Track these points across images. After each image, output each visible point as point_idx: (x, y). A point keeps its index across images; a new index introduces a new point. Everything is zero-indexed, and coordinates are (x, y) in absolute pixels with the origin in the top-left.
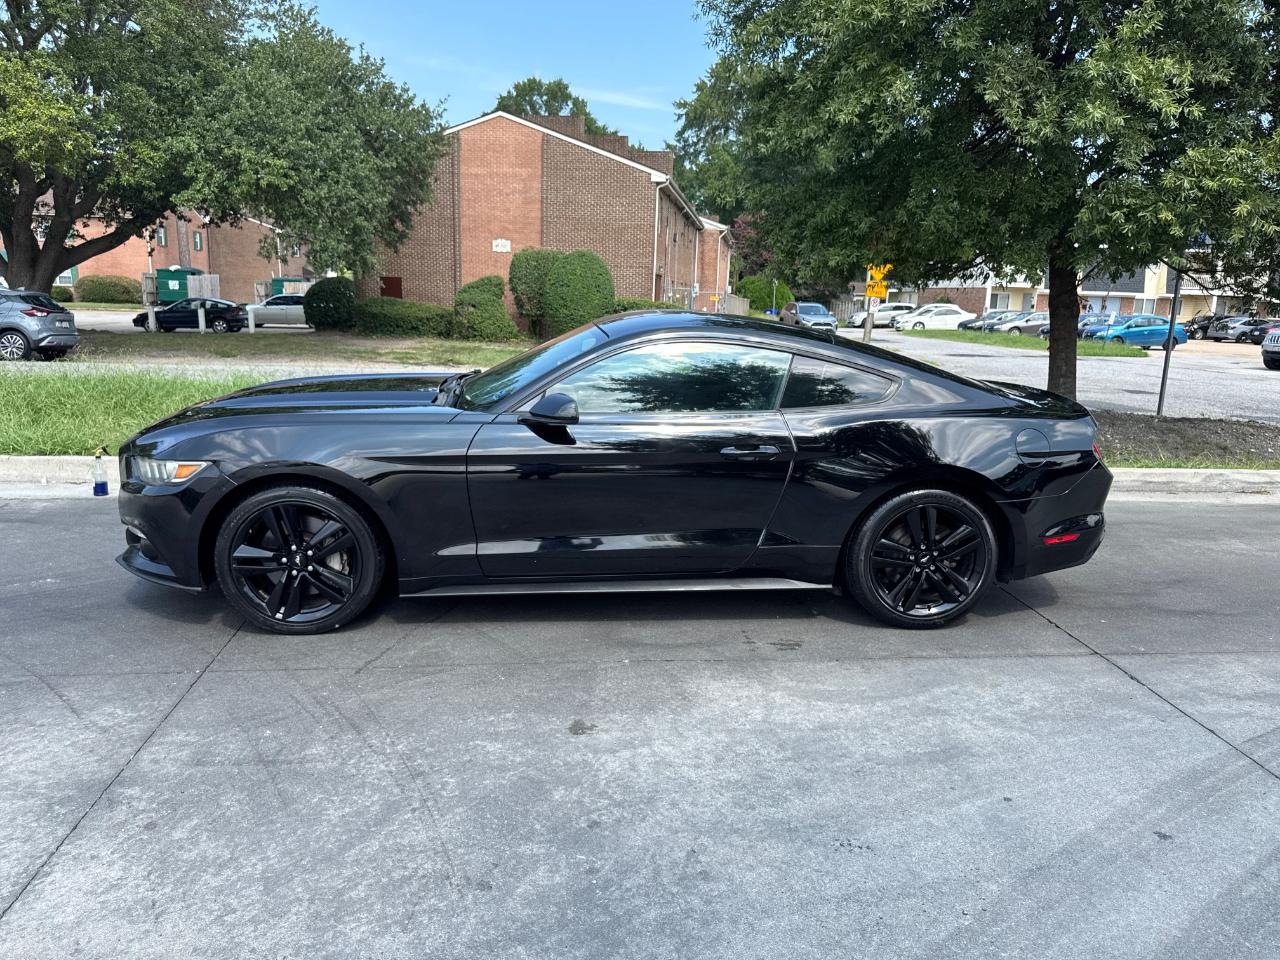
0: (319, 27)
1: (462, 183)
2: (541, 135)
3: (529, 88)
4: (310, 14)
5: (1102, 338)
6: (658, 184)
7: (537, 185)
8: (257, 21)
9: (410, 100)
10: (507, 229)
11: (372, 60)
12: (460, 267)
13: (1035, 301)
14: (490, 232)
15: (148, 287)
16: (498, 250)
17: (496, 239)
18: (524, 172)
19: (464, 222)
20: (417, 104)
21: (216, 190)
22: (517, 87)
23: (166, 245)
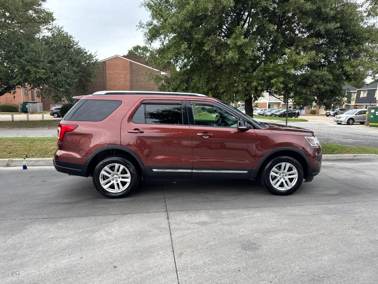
0: (64, 32)
1: (107, 76)
2: (129, 62)
3: (137, 48)
4: (61, 28)
6: (163, 75)
7: (128, 76)
8: (46, 31)
9: (86, 53)
11: (75, 41)
13: (281, 106)
15: (20, 107)
18: (124, 72)
20: (88, 54)
21: (24, 79)
22: (133, 48)
23: (27, 95)
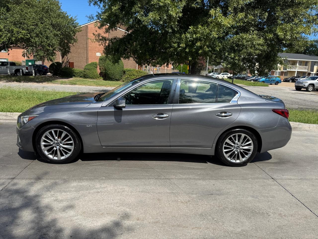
5: (259, 81)
10: (100, 50)
12: (88, 60)
14: (96, 51)
15: (23, 64)
16: (98, 55)
17: (97, 52)
19: (89, 48)
20: (70, 17)
